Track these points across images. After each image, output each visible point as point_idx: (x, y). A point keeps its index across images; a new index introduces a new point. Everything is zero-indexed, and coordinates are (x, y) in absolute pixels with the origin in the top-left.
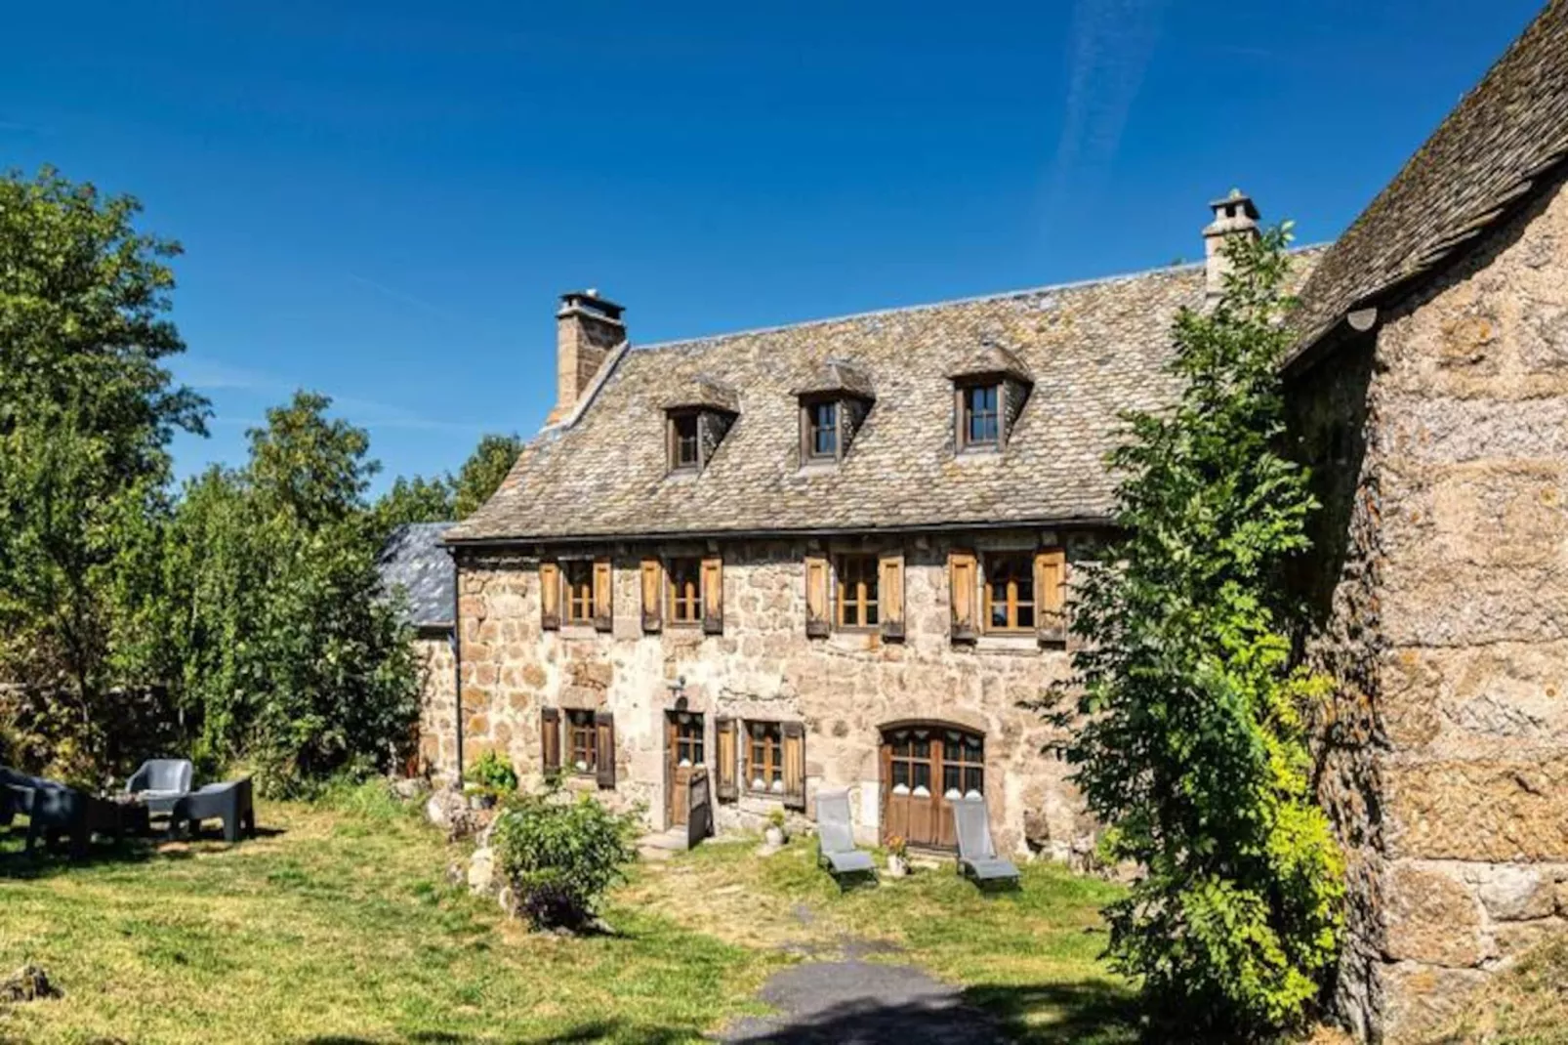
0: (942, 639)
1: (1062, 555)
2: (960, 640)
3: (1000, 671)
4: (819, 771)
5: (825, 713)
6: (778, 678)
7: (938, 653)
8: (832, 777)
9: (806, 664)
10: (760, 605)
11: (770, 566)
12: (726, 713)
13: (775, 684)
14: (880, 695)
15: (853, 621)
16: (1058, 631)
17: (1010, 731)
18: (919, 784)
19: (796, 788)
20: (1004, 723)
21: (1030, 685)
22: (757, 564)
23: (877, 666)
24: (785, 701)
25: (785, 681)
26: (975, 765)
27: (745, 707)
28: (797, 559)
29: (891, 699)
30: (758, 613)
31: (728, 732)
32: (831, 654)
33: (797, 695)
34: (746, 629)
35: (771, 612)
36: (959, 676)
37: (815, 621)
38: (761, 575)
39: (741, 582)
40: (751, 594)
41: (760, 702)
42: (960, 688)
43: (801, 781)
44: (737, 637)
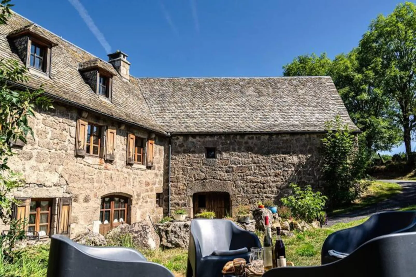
0: (124, 163)
1: (154, 141)
2: (129, 164)
3: (137, 175)
4: (76, 220)
5: (81, 192)
6: (57, 175)
7: (122, 168)
8: (81, 222)
9: (74, 169)
10: (49, 136)
11: (57, 118)
12: (19, 195)
13: (55, 178)
14: (103, 183)
15: (88, 151)
16: (152, 164)
17: (138, 195)
18: (106, 219)
19: (65, 231)
20: (137, 192)
21: (144, 180)
22: (49, 114)
23: (103, 171)
24: (59, 187)
25: (62, 177)
26: (123, 209)
27: (35, 191)
28: (72, 118)
29: (107, 185)
30: (48, 140)
31: (25, 206)
32: (85, 165)
33: (67, 184)
34: (39, 148)
35: (55, 141)
36: (127, 176)
37: (81, 149)
38: (51, 121)
39: (38, 121)
40: (44, 130)
41: (44, 188)
42: (127, 181)
43: (69, 226)
44: (32, 151)
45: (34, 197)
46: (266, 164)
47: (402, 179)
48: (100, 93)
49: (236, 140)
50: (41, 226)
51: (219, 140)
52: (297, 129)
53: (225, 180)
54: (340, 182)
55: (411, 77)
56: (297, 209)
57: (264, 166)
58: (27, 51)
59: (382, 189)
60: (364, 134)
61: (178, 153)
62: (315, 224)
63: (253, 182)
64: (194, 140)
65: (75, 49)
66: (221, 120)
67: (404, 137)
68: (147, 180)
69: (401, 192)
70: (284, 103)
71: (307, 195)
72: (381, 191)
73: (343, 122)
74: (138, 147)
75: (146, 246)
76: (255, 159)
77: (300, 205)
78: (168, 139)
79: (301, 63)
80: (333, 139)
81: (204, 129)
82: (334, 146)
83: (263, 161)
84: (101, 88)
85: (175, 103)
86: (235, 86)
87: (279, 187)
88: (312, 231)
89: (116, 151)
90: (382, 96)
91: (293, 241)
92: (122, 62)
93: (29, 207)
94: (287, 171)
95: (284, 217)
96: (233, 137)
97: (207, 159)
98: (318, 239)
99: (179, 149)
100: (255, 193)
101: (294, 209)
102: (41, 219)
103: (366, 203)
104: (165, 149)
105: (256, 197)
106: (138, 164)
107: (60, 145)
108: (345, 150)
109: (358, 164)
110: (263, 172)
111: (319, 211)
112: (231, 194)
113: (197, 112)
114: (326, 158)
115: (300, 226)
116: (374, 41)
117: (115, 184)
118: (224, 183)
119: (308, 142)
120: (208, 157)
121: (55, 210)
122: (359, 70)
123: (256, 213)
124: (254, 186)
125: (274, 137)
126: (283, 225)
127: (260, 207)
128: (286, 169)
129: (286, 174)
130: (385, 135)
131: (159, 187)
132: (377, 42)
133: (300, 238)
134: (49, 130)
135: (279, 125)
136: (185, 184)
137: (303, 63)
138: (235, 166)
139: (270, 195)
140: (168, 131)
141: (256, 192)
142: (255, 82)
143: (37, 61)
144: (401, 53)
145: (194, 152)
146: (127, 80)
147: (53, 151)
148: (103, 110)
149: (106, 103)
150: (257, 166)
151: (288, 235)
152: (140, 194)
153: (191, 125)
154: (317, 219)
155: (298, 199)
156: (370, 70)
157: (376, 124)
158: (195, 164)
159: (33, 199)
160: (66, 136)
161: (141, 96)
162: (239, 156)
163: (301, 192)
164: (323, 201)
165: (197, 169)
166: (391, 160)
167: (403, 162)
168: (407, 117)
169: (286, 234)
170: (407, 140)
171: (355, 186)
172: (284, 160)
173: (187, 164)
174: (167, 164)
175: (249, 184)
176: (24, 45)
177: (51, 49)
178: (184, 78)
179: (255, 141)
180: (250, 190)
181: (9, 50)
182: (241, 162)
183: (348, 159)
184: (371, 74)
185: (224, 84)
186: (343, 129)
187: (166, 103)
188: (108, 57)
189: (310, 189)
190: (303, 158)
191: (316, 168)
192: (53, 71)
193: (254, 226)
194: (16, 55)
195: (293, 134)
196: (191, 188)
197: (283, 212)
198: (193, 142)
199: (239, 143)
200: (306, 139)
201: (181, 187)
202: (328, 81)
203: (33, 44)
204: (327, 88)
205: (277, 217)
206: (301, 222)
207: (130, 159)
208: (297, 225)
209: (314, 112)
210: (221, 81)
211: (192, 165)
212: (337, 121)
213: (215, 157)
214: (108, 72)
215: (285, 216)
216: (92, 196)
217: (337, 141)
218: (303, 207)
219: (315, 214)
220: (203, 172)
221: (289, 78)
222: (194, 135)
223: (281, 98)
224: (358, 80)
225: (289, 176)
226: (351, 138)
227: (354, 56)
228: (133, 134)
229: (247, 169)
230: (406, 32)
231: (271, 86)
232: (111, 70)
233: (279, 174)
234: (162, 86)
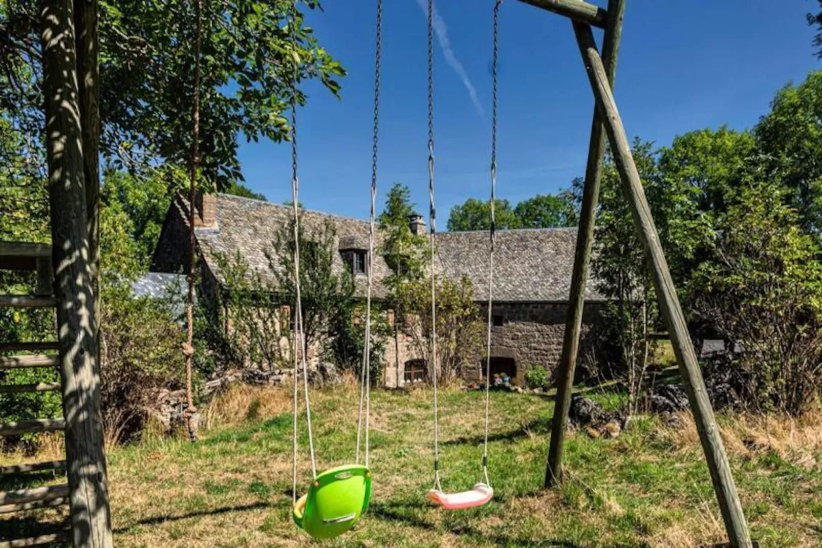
8: (393, 380)
14: (406, 353)
18: (409, 379)
23: (405, 344)
26: (421, 371)
32: (393, 341)
43: (385, 383)
46: (550, 333)
49: (522, 309)
51: (505, 309)
53: (510, 347)
57: (548, 335)
63: (536, 350)
66: (511, 286)
76: (539, 328)
83: (547, 329)
85: (469, 264)
86: (533, 241)
92: (419, 226)
97: (496, 327)
110: (546, 341)
112: (516, 359)
118: (509, 350)
120: (495, 325)
124: (537, 353)
138: (519, 334)
142: (555, 235)
150: (541, 334)
153: (482, 292)
162: (524, 324)
175: (533, 351)
177: (366, 253)
178: (481, 232)
179: (540, 310)
180: (534, 357)
182: (525, 330)
185: (522, 239)
198: (482, 310)
199: (524, 313)
213: (502, 325)
229: (531, 337)
234: (458, 243)
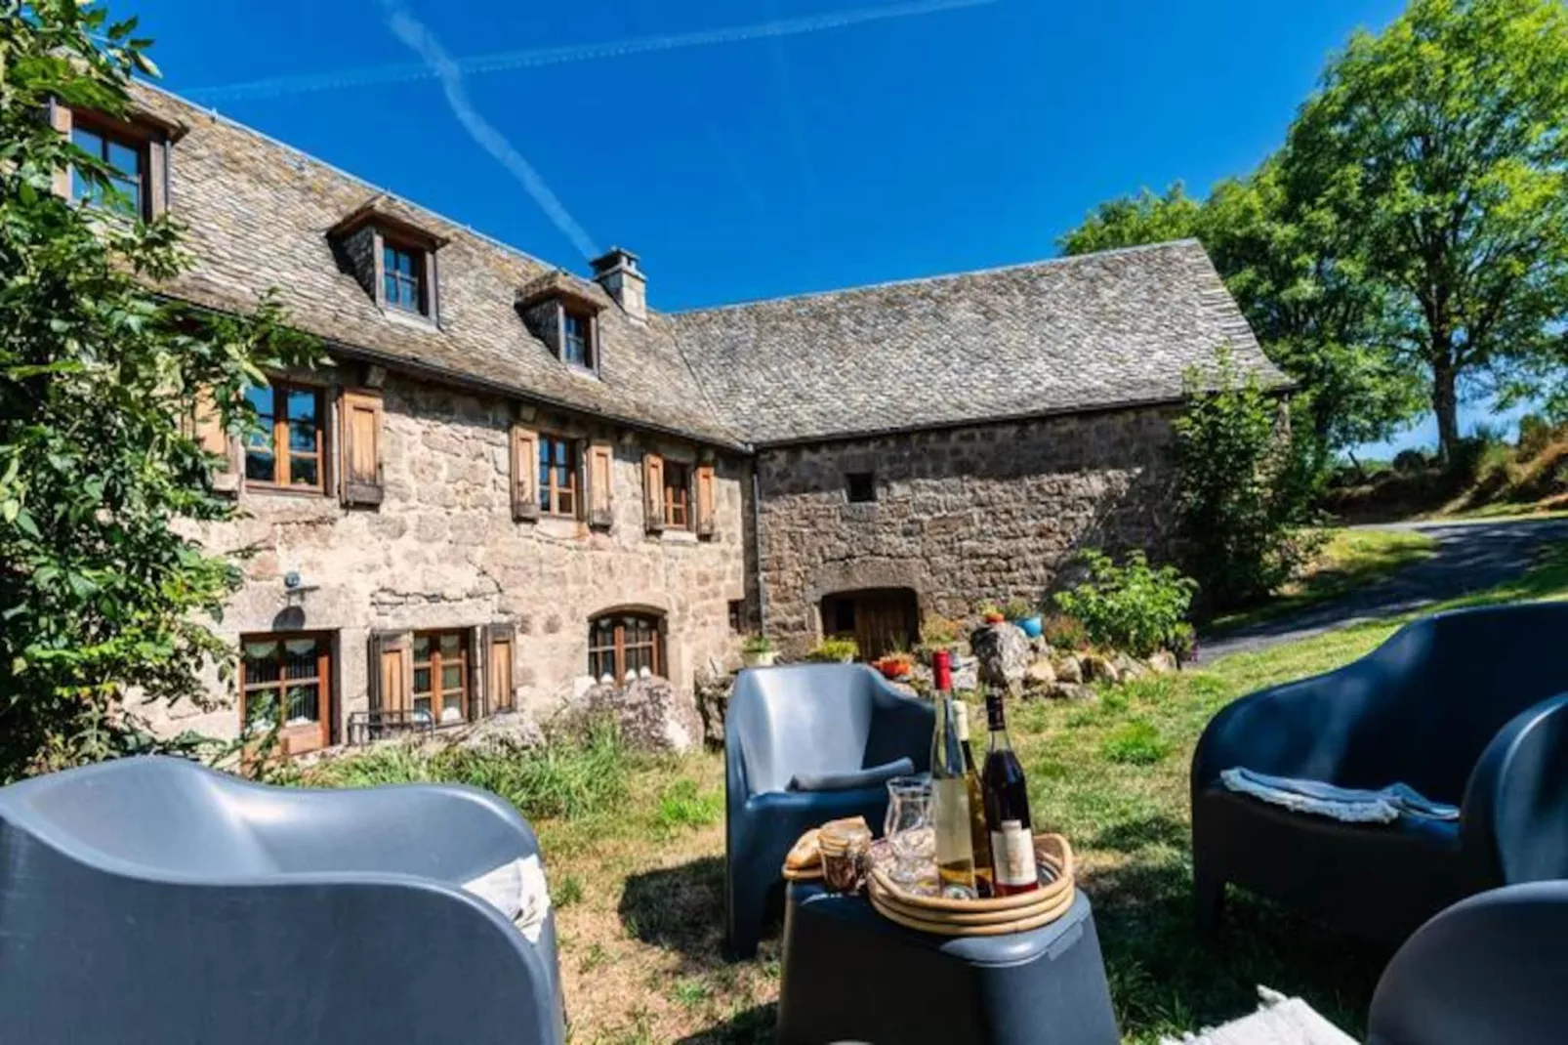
0: (639, 530)
1: (712, 470)
2: (652, 532)
3: (676, 558)
4: (529, 678)
6: (473, 571)
7: (636, 543)
8: (544, 680)
9: (514, 552)
10: (443, 474)
11: (458, 427)
12: (382, 625)
13: (468, 579)
14: (590, 585)
15: (546, 507)
16: (712, 527)
17: (682, 609)
18: (605, 671)
19: (504, 704)
20: (679, 601)
21: (692, 569)
22: (436, 419)
23: (587, 554)
24: (481, 600)
25: (484, 573)
26: (647, 643)
27: (421, 612)
28: (496, 426)
29: (601, 588)
30: (441, 484)
31: (399, 651)
32: (539, 541)
33: (500, 591)
34: (421, 505)
35: (460, 486)
36: (651, 563)
37: (526, 502)
38: (444, 435)
39: (412, 439)
40: (429, 458)
41: (443, 602)
42: (652, 574)
43: (513, 692)
44: (405, 515)
45: (420, 626)
46: (1014, 505)
47: (1427, 518)
48: (568, 356)
49: (928, 447)
50: (445, 697)
51: (881, 451)
52: (1099, 400)
53: (902, 557)
54: (1233, 538)
55: (1459, 209)
56: (1102, 622)
57: (1008, 512)
58: (373, 266)
59: (1369, 549)
60: (1307, 397)
61: (774, 494)
62: (1160, 661)
63: (978, 556)
64: (815, 458)
65: (505, 255)
66: (883, 399)
67: (1433, 398)
68: (702, 568)
69: (1433, 555)
70: (1060, 332)
71: (1132, 577)
72: (1363, 555)
73: (1240, 367)
74: (674, 487)
75: (662, 745)
76: (982, 494)
77: (1111, 610)
78: (749, 462)
79: (1108, 222)
80: (1209, 418)
81: (839, 427)
82: (1213, 435)
83: (1005, 496)
84: (573, 345)
85: (763, 366)
86: (919, 302)
87: (1052, 563)
88: (1152, 680)
89: (615, 502)
90: (1361, 283)
91: (1092, 714)
92: (625, 277)
93: (411, 652)
94: (1072, 519)
95: (1065, 646)
96: (920, 441)
97: (857, 505)
98: (1172, 705)
99: (779, 486)
100: (986, 586)
101: (1094, 622)
102: (444, 681)
103: (1314, 593)
104: (742, 488)
105: (989, 596)
106: (675, 529)
107: (473, 494)
108: (1248, 445)
109: (1292, 483)
110: (1004, 528)
111: (1172, 623)
112: (920, 591)
113: (821, 384)
114: (1189, 473)
115: (1112, 669)
116: (1334, 120)
117: (620, 584)
118: (899, 565)
119: (1131, 432)
120: (852, 499)
121: (475, 656)
122: (1287, 214)
123: (979, 637)
124: (983, 568)
125: (1033, 427)
126: (1063, 668)
127: (990, 620)
128: (1072, 514)
129: (1069, 527)
130: (1371, 394)
131: (734, 586)
132: (1346, 121)
133: (1113, 705)
134: (441, 458)
135: (1046, 394)
136: (798, 574)
137: (1115, 221)
138: (926, 518)
139: (1026, 588)
140: (747, 440)
141: (988, 582)
142: (973, 284)
143: (406, 290)
144: (1427, 142)
145: (817, 489)
146: (640, 320)
147: (457, 511)
148: (573, 399)
149: (585, 382)
150: (987, 513)
151: (1077, 697)
152: (687, 604)
153: (806, 418)
154: (1165, 644)
155: (1105, 592)
156: (1322, 207)
157: (1343, 367)
158: (820, 520)
159: (418, 634)
160: (486, 472)
161: (677, 360)
162: (936, 489)
163: (1115, 571)
164: (1183, 594)
165: (827, 533)
166: (1392, 469)
167: (1431, 471)
168: (1446, 335)
169: (1069, 693)
170: (1444, 405)
171: (1279, 548)
172: (1063, 490)
173: (801, 522)
174: (750, 527)
175: (967, 562)
176: (365, 250)
177: (433, 252)
178: (784, 300)
179: (980, 444)
180: (972, 578)
181: (332, 268)
182: (942, 505)
183: (1257, 471)
184: (1327, 218)
185: (889, 302)
186: (1241, 386)
187: (742, 371)
188: (591, 269)
189: (1142, 560)
190: (1120, 478)
191: (1160, 504)
192: (448, 313)
193: (974, 676)
194: (352, 279)
195: (1087, 414)
196: (814, 583)
197: (1060, 630)
198: (814, 464)
199: (936, 455)
200: (1127, 427)
201: (791, 582)
202: (1191, 254)
203: (387, 244)
204: (1189, 273)
205: (1042, 645)
206: (1116, 657)
207: (653, 519)
208: (1102, 665)
209: (1149, 347)
210: (880, 295)
211: (813, 524)
212: (1221, 363)
213: (873, 498)
214: (584, 301)
215: (1068, 642)
216: (564, 617)
217: (1223, 421)
218: (1120, 613)
219: (1158, 632)
220: (843, 539)
221: (1073, 259)
222: (814, 444)
223: (1050, 318)
224: (1283, 242)
225: (1080, 533)
226: (1266, 409)
227: (1272, 175)
228: (658, 455)
229: (960, 522)
230: (1448, 69)
231: (1021, 290)
232: (599, 296)
233: (1050, 531)
234: (729, 327)
